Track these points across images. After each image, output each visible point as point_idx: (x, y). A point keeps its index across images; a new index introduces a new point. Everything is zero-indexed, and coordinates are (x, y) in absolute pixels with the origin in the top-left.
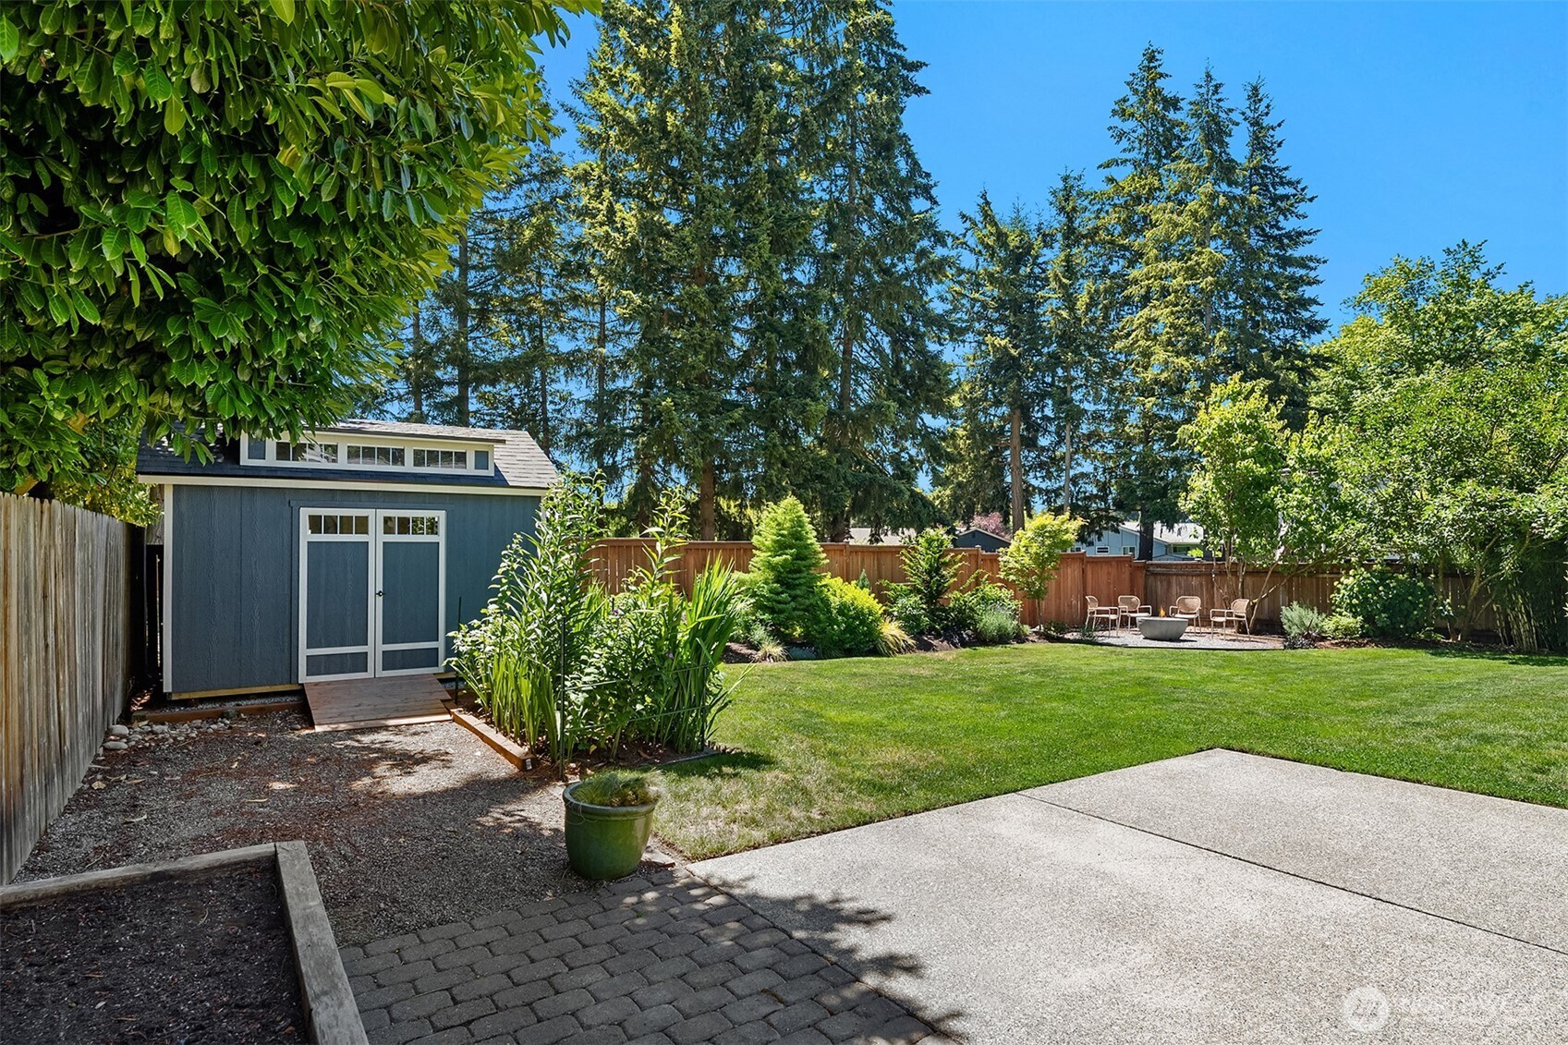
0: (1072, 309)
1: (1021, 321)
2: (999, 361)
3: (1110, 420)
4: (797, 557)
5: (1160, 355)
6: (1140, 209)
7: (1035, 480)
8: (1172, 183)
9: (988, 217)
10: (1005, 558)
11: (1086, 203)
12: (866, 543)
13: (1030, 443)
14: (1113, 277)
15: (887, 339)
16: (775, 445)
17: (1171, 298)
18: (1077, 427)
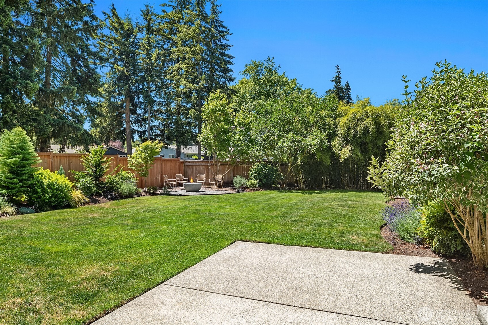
0: (150, 59)
1: (129, 61)
2: (120, 76)
3: (165, 105)
4: (23, 159)
5: (183, 82)
6: (175, 25)
7: (135, 127)
8: (187, 18)
9: (115, 15)
10: (131, 159)
11: (155, 18)
12: (57, 152)
13: (134, 112)
14: (165, 50)
15: (69, 59)
16: (9, 102)
17: (186, 61)
18: (152, 107)
